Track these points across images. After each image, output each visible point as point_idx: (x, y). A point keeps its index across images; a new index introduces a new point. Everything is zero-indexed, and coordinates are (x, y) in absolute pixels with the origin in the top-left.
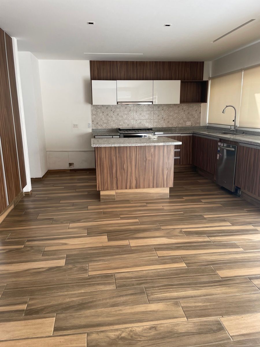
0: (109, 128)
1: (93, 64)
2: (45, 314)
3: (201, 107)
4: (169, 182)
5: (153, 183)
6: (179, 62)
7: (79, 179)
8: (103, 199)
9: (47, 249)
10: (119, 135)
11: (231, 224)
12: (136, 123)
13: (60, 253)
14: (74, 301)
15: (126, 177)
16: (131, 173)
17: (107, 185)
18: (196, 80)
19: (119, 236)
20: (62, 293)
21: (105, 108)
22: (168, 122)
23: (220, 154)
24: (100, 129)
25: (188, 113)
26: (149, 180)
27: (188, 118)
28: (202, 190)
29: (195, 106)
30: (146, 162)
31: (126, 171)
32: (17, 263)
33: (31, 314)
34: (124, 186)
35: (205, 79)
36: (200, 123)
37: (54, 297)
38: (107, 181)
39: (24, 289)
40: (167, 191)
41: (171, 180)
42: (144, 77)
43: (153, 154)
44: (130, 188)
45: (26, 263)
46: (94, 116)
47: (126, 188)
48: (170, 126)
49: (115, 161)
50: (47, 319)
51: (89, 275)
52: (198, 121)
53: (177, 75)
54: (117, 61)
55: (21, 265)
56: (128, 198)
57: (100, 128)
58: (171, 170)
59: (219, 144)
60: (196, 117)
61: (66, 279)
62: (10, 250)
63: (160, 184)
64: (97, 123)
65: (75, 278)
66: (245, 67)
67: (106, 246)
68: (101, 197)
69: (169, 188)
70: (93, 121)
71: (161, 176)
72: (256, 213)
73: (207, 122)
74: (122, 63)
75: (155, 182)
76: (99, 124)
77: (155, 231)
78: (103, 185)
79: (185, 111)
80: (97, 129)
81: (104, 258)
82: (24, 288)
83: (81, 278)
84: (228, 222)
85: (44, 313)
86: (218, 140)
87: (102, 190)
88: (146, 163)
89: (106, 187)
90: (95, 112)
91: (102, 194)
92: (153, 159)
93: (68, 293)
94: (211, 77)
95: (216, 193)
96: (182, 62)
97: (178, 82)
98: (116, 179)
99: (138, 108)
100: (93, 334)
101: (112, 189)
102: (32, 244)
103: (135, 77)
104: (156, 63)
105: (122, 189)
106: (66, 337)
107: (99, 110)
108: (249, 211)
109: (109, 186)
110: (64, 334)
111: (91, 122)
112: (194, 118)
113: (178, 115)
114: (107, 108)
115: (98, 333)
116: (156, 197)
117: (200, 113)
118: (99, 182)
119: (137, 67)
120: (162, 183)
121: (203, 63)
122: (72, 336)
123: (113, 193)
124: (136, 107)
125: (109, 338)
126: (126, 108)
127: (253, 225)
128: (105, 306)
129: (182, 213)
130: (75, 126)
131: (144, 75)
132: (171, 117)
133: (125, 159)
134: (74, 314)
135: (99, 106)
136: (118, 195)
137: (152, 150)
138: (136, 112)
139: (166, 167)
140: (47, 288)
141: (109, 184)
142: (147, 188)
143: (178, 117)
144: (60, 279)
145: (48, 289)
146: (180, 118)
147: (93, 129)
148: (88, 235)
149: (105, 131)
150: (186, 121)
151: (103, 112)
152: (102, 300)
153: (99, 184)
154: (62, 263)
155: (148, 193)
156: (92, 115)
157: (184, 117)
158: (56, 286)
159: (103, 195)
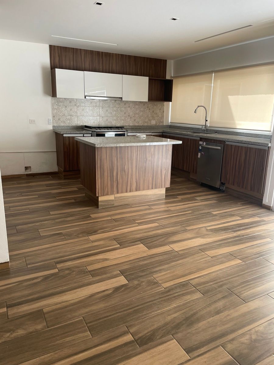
0: (73, 125)
1: (53, 49)
2: (160, 338)
3: (164, 106)
4: (166, 181)
5: (153, 184)
6: (144, 58)
7: (47, 185)
8: (102, 205)
9: (90, 268)
10: (91, 133)
11: (240, 218)
12: (103, 120)
13: (109, 270)
14: (175, 317)
15: (126, 180)
16: (132, 175)
17: (107, 189)
18: (160, 78)
19: (155, 242)
20: (156, 312)
21: (68, 102)
22: (135, 120)
23: (202, 153)
24: (62, 126)
25: (153, 112)
26: (149, 181)
27: (153, 117)
28: (188, 188)
29: (159, 104)
30: (146, 162)
31: (126, 173)
32: (70, 290)
33: (146, 343)
34: (124, 190)
35: (168, 77)
36: (163, 122)
37: (151, 318)
38: (108, 185)
39: (110, 317)
40: (163, 191)
41: (168, 180)
42: (110, 70)
43: (153, 153)
44: (130, 191)
45: (82, 288)
46: (56, 111)
47: (127, 192)
48: (137, 124)
49: (116, 162)
50: (168, 343)
51: (165, 287)
52: (162, 120)
53: (143, 71)
54: (81, 49)
55: (78, 291)
56: (126, 203)
57: (62, 124)
58: (168, 170)
59: (201, 143)
60: (160, 116)
61: (144, 296)
62: (45, 277)
63: (159, 185)
64: (59, 119)
65: (153, 294)
66: (215, 70)
67: (152, 255)
68: (99, 204)
69: (165, 189)
70: (54, 117)
71: (159, 176)
72: (250, 206)
73: (170, 121)
74: (86, 51)
75: (154, 183)
76: (61, 120)
77: (184, 232)
78: (103, 190)
79: (150, 109)
80: (59, 126)
81: (163, 268)
82: (107, 316)
83: (160, 293)
84: (236, 216)
85: (158, 337)
86: (199, 139)
87: (102, 195)
88: (146, 164)
89: (106, 192)
90: (56, 106)
91: (100, 200)
92: (153, 159)
93: (162, 310)
94: (172, 76)
95: (200, 190)
96: (147, 58)
97: (146, 79)
98: (116, 182)
99: (105, 103)
100: (227, 345)
101: (112, 193)
102: (66, 266)
103: (101, 70)
104: (122, 55)
105: (122, 192)
106: (207, 355)
107: (61, 104)
108: (243, 205)
109: (109, 191)
110: (200, 353)
111: (51, 118)
112: (158, 116)
113: (144, 114)
114: (70, 102)
115: (230, 343)
116: (154, 199)
117: (164, 112)
118: (98, 186)
119: (102, 58)
120: (160, 183)
121: (166, 60)
122: (210, 352)
123: (111, 197)
124: (102, 103)
125: (245, 344)
126: (91, 103)
127: (257, 217)
128: (211, 315)
129: (190, 212)
130: (32, 122)
131: (110, 68)
132: (137, 115)
133: (126, 160)
134: (189, 331)
135: (61, 100)
136: (117, 200)
137: (152, 150)
138: (103, 108)
139: (164, 167)
140: (134, 310)
141: (109, 188)
142: (146, 190)
143: (144, 116)
144: (139, 298)
145: (136, 312)
146: (145, 116)
147: (53, 126)
148: (122, 247)
149: (69, 128)
150: (151, 120)
151: (66, 107)
152: (201, 309)
153: (98, 189)
154: (122, 280)
155: (146, 195)
156: (53, 109)
157: (150, 116)
158: (142, 306)
159: (102, 201)
